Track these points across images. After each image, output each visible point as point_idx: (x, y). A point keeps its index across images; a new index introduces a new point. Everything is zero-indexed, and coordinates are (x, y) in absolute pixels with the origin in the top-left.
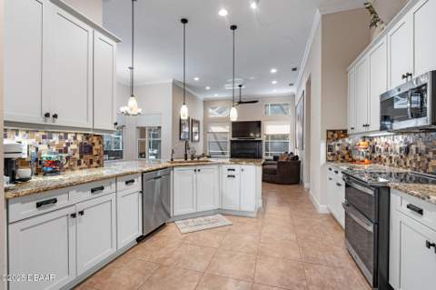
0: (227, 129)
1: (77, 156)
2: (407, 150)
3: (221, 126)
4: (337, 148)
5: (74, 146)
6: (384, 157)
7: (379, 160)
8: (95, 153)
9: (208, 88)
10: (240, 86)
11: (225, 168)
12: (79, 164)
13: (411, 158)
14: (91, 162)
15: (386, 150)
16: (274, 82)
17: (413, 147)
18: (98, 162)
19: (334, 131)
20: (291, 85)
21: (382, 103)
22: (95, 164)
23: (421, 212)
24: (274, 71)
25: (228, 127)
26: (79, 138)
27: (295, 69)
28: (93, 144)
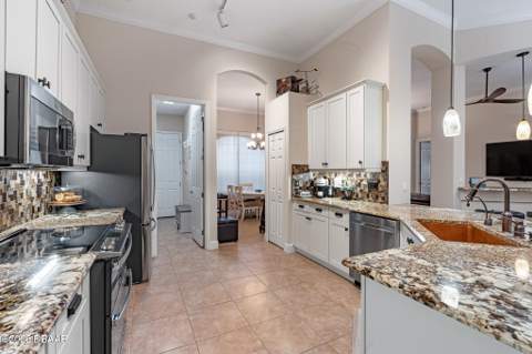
1: (367, 190)
5: (365, 183)
8: (380, 189)
12: (368, 196)
14: (377, 197)
18: (383, 198)
22: (380, 200)
26: (369, 176)
28: (379, 181)
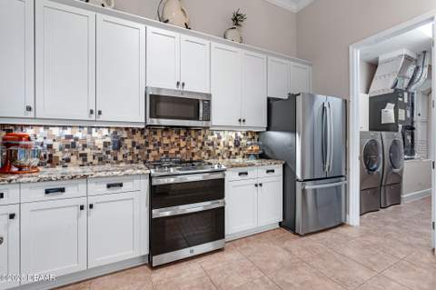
2: (118, 145)
13: (124, 151)
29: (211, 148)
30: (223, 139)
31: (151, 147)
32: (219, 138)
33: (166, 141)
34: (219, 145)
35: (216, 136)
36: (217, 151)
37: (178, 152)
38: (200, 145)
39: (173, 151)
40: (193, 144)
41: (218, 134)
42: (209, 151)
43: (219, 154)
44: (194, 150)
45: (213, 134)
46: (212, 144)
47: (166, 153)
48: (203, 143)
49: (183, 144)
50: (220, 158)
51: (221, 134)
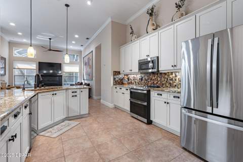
0: (34, 66)
2: (142, 79)
3: (28, 64)
4: (117, 79)
6: (133, 82)
7: (131, 83)
9: (20, 34)
10: (50, 39)
11: (70, 91)
13: (143, 81)
15: (134, 79)
16: (73, 42)
17: (144, 78)
19: (116, 72)
20: (82, 46)
21: (139, 63)
23: (161, 95)
24: (77, 36)
25: (35, 66)
27: (87, 39)
29: (171, 82)
30: (178, 77)
31: (149, 80)
32: (176, 76)
33: (153, 78)
34: (176, 80)
35: (174, 75)
36: (175, 84)
37: (157, 83)
38: (166, 80)
39: (155, 82)
40: (163, 79)
41: (175, 74)
42: (170, 83)
43: (175, 86)
44: (164, 82)
45: (172, 74)
46: (172, 80)
47: (153, 83)
48: (167, 79)
49: (159, 79)
50: (176, 87)
51: (177, 74)
